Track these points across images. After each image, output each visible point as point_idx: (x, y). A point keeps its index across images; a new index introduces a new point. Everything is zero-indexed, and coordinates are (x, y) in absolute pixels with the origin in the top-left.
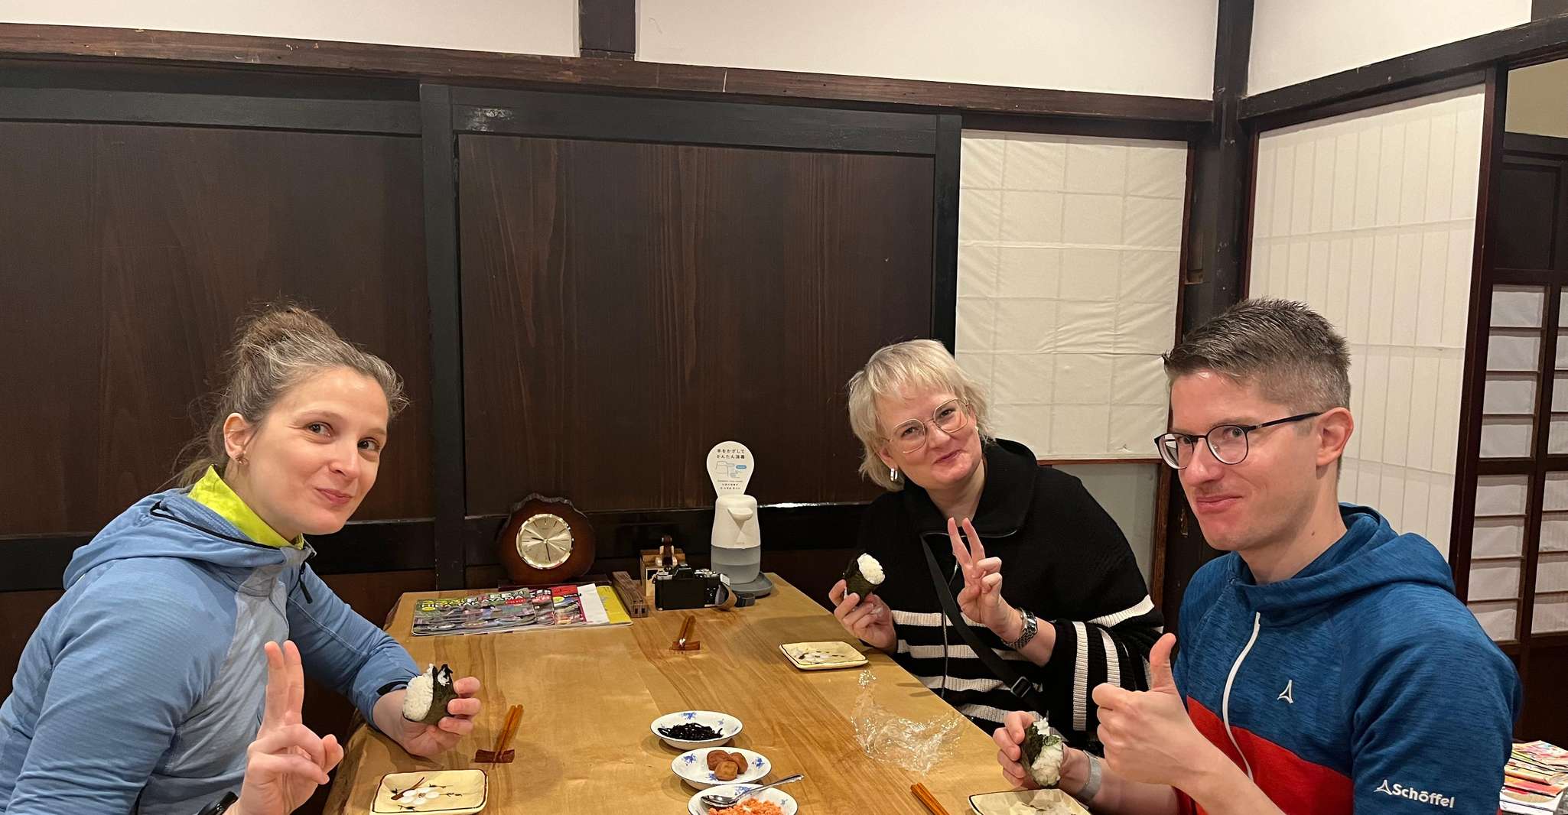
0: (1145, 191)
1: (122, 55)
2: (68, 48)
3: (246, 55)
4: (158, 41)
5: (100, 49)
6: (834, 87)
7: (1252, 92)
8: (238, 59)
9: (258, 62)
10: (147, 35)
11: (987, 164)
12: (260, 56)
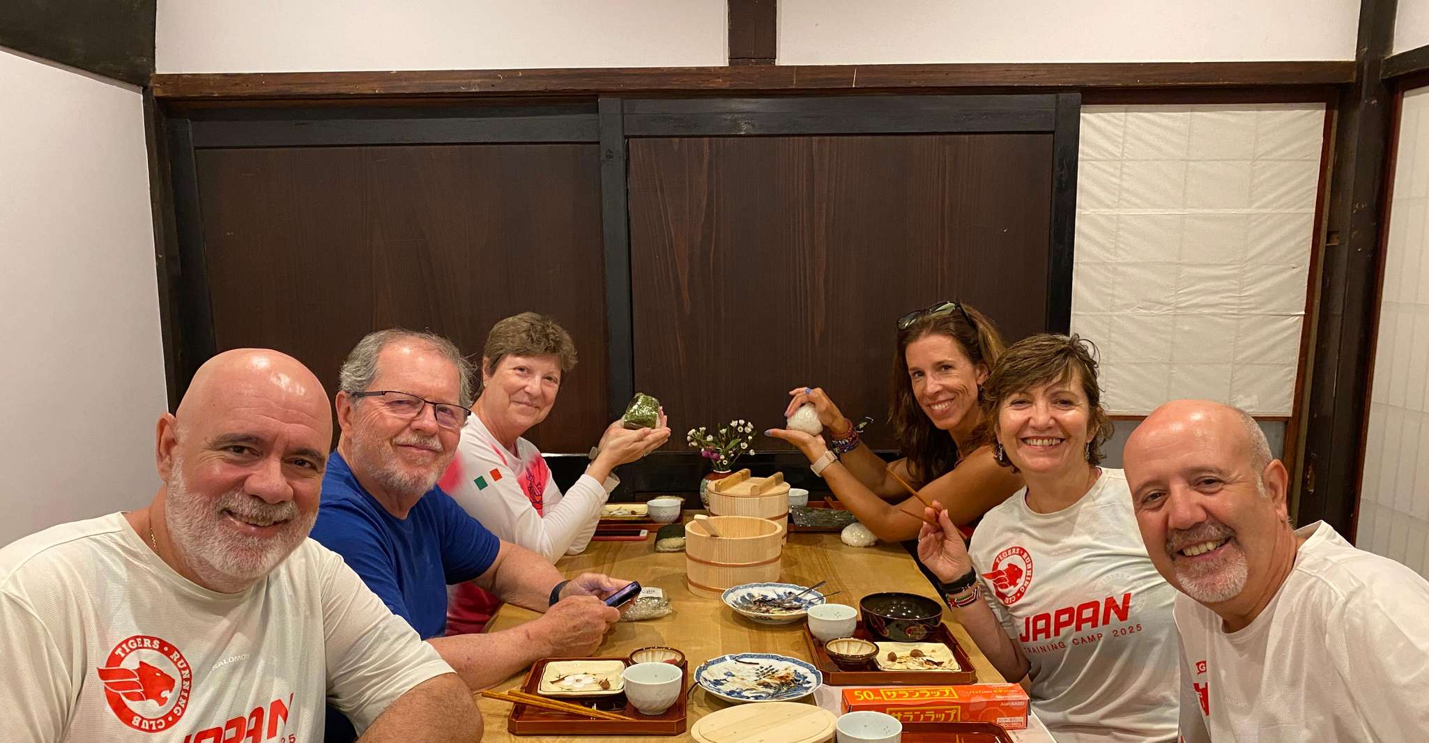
0: (1275, 155)
1: (382, 92)
4: (406, 80)
5: (366, 88)
6: (956, 75)
7: (1397, 50)
9: (477, 90)
10: (400, 75)
11: (1107, 137)
12: (479, 85)
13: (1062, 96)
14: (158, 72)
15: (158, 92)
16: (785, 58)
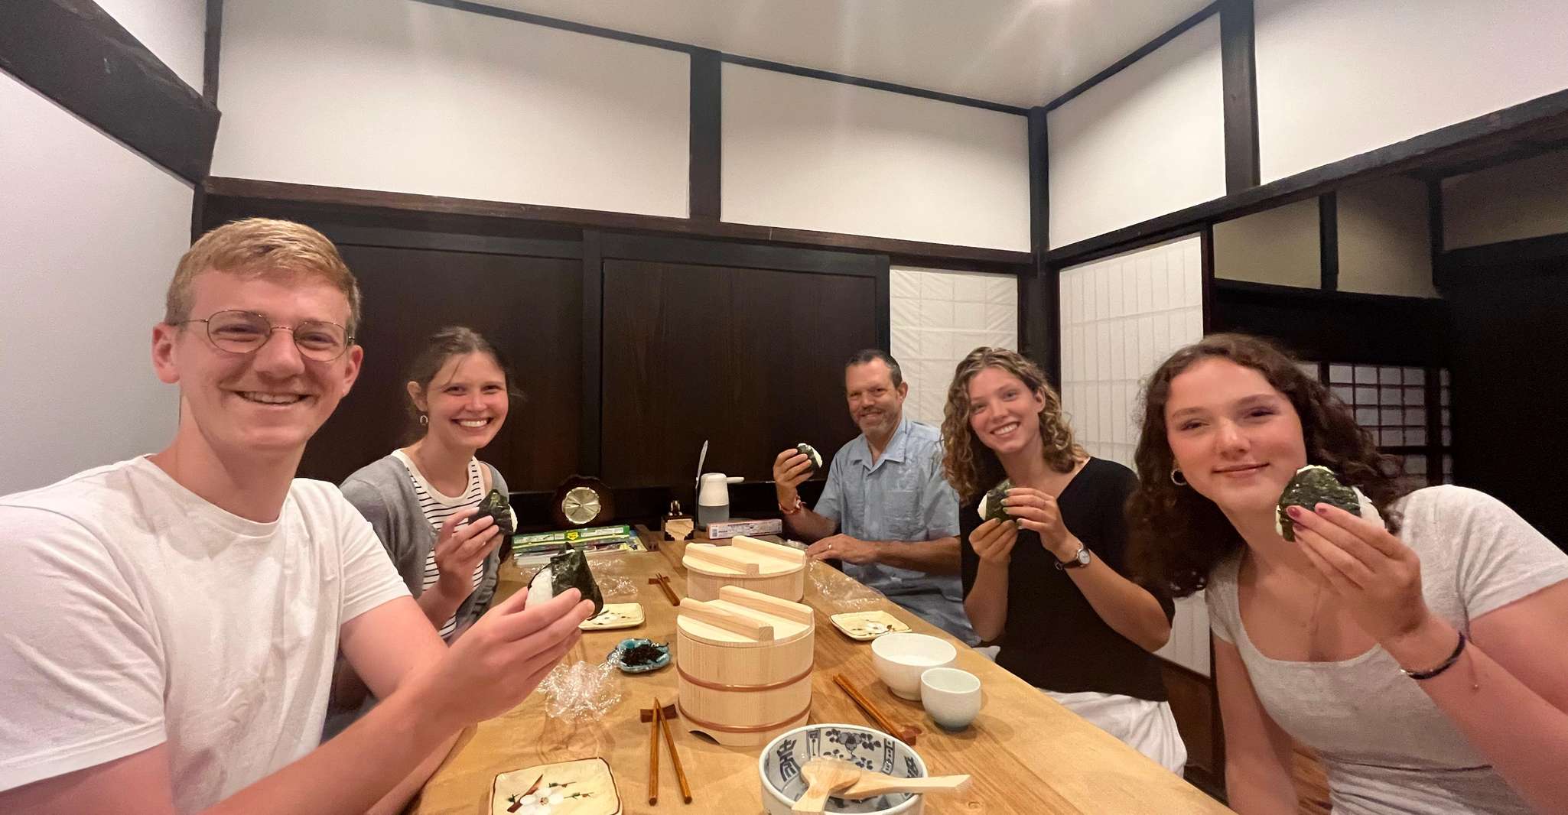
0: (997, 300)
1: (423, 209)
2: (391, 205)
3: (496, 212)
4: (446, 203)
5: (411, 206)
6: (830, 239)
7: (1052, 247)
8: (492, 214)
9: (504, 216)
10: (440, 199)
11: (911, 284)
12: (506, 213)
13: (880, 257)
14: (212, 174)
15: (209, 190)
16: (726, 217)
